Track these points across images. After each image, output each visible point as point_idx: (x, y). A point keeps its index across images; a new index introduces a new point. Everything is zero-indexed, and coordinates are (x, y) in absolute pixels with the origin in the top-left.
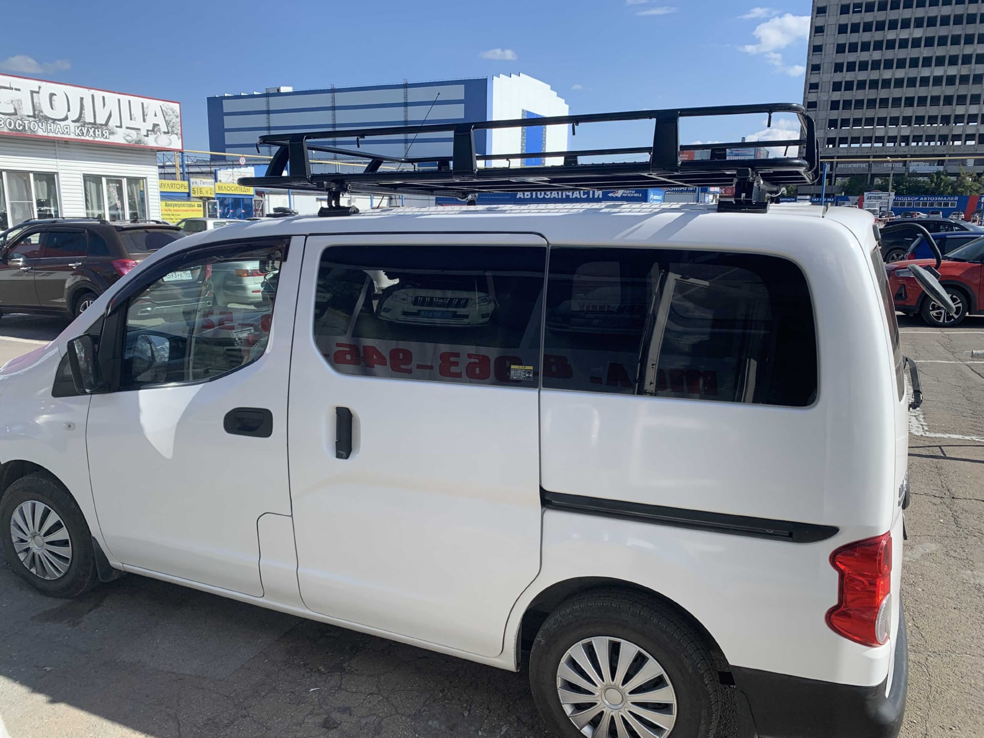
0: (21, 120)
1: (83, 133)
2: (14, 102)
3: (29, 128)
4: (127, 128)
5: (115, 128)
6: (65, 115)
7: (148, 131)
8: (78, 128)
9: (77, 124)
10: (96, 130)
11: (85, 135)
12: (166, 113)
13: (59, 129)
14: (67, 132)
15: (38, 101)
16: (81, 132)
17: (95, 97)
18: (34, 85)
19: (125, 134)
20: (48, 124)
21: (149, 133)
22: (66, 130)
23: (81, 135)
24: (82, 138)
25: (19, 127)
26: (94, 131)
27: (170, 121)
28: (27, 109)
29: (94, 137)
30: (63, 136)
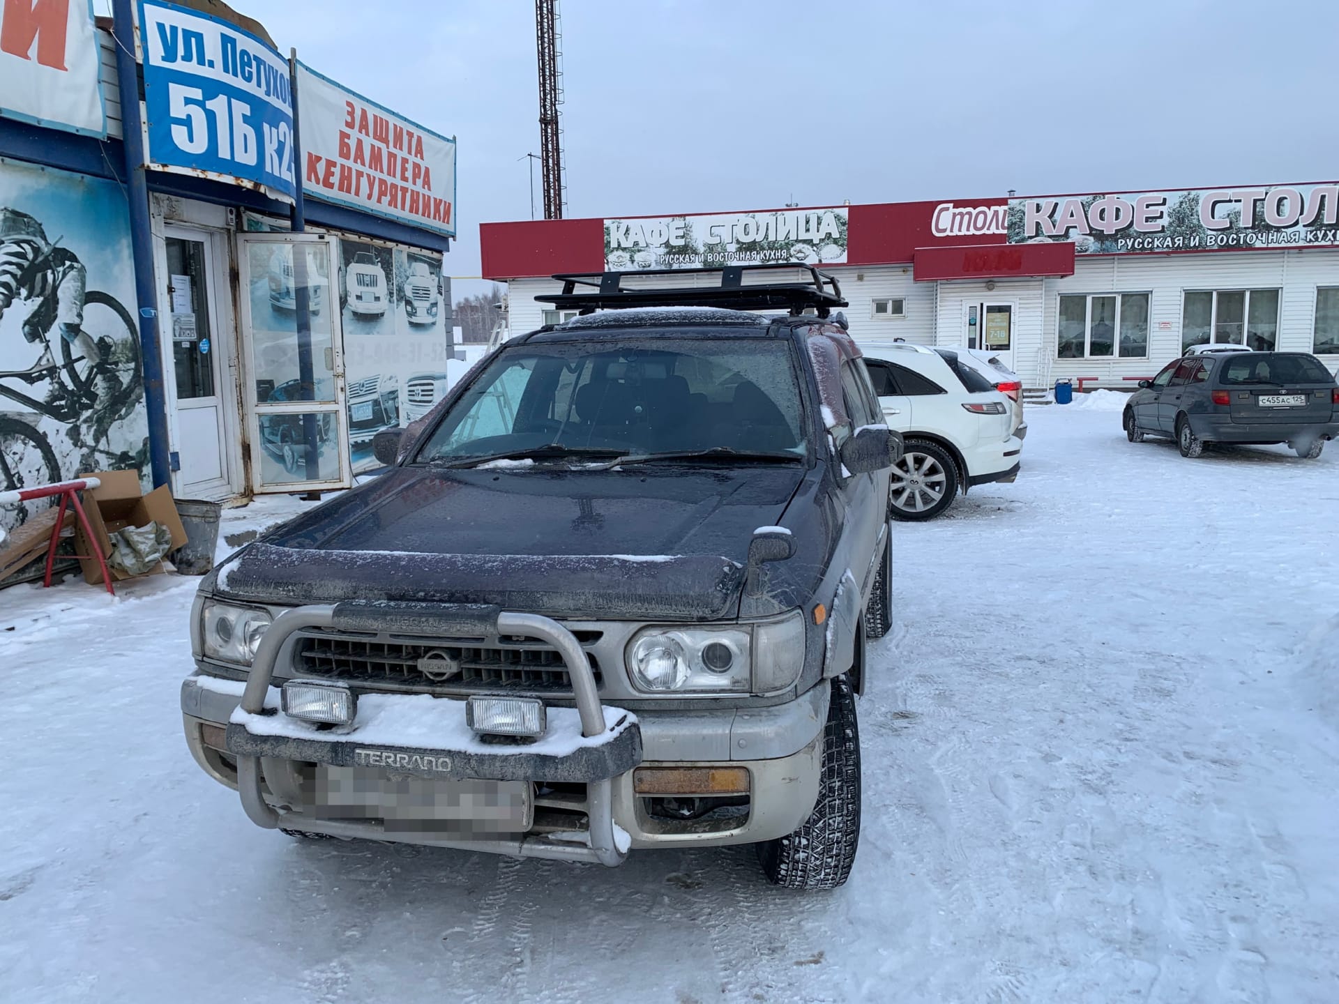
0: (1236, 234)
1: (1318, 238)
2: (1231, 216)
3: (1244, 241)
6: (1296, 220)
8: (1311, 232)
9: (1310, 229)
13: (1283, 237)
14: (1295, 239)
15: (1262, 210)
16: (1315, 237)
20: (1270, 234)
23: (1314, 240)
24: (1316, 244)
25: (1232, 242)
28: (1246, 221)
29: (1332, 241)
30: (1288, 245)
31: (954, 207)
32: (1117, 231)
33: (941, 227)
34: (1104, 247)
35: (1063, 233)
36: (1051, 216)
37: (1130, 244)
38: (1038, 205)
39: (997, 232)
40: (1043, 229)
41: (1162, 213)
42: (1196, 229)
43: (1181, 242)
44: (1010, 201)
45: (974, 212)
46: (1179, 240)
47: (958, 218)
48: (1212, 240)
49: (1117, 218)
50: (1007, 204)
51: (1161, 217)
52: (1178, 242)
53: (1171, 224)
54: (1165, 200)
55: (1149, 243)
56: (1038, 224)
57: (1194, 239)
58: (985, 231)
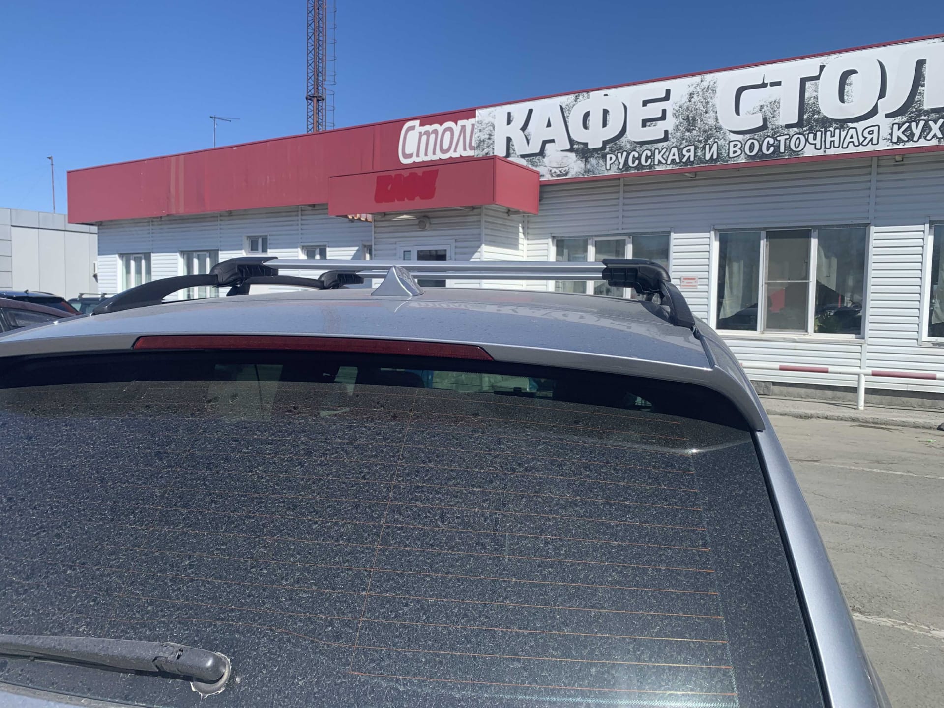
0: (772, 137)
1: (911, 137)
2: (765, 108)
3: (788, 147)
6: (872, 106)
8: (901, 125)
9: (898, 119)
11: (915, 138)
13: (852, 137)
14: (872, 140)
15: (814, 94)
16: (908, 133)
18: (809, 67)
20: (829, 133)
22: (870, 136)
23: (906, 139)
24: (908, 145)
25: (768, 149)
28: (789, 114)
29: (940, 139)
30: (861, 149)
31: (422, 125)
32: (605, 143)
33: (407, 152)
34: (588, 166)
35: (538, 151)
36: (524, 129)
37: (622, 161)
38: (509, 114)
39: (465, 154)
40: (516, 147)
41: (664, 111)
42: (711, 134)
43: (692, 153)
44: (478, 112)
45: (440, 128)
46: (689, 151)
47: (424, 138)
48: (737, 149)
49: (605, 124)
50: (475, 117)
51: (663, 117)
52: (687, 155)
53: (677, 128)
54: (668, 92)
55: (647, 158)
56: (509, 140)
57: (710, 149)
58: (452, 154)
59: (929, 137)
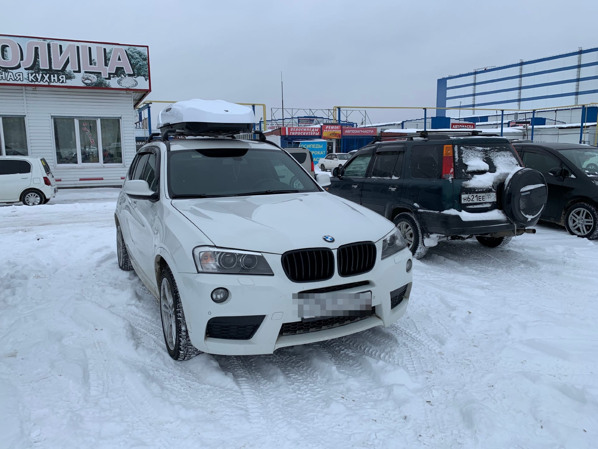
1: (37, 79)
4: (86, 72)
5: (73, 72)
6: (18, 63)
7: (110, 74)
8: (32, 74)
9: (30, 71)
10: (52, 76)
11: (39, 81)
12: (132, 57)
13: (11, 76)
14: (20, 79)
16: (35, 78)
17: (51, 46)
19: (83, 78)
21: (111, 76)
22: (19, 77)
23: (35, 80)
24: (37, 83)
26: (50, 78)
27: (137, 64)
29: (49, 82)
30: (16, 82)
59: (44, 81)
